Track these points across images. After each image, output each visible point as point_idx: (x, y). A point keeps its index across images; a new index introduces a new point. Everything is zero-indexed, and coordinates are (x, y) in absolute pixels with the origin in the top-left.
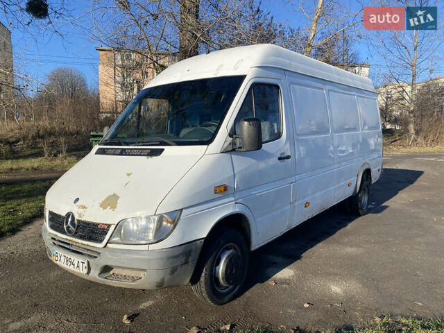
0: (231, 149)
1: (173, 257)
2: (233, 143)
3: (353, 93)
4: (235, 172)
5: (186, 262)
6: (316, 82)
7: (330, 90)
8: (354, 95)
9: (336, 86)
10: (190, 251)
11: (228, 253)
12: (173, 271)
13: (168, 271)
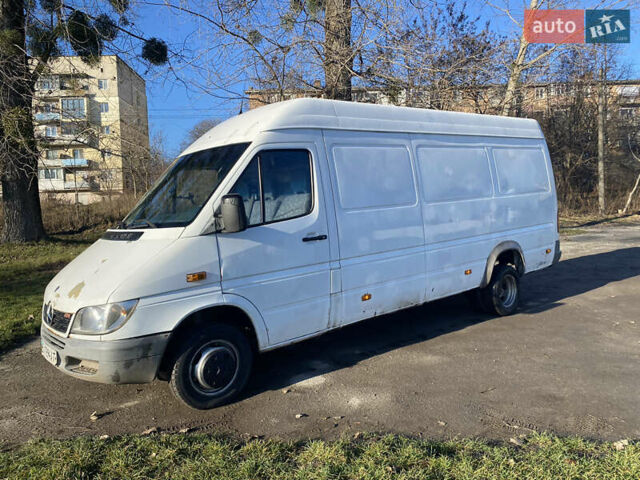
0: (214, 230)
1: (125, 350)
2: (216, 224)
3: (481, 144)
4: (222, 256)
5: (145, 356)
6: (391, 137)
7: (419, 146)
8: (483, 147)
9: (435, 139)
10: (150, 345)
11: (212, 350)
12: (128, 364)
13: (122, 364)
